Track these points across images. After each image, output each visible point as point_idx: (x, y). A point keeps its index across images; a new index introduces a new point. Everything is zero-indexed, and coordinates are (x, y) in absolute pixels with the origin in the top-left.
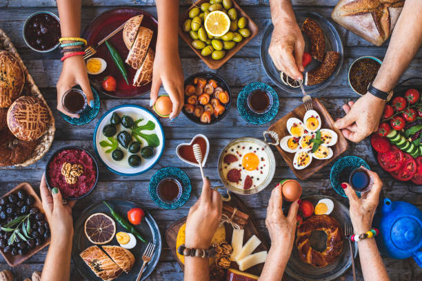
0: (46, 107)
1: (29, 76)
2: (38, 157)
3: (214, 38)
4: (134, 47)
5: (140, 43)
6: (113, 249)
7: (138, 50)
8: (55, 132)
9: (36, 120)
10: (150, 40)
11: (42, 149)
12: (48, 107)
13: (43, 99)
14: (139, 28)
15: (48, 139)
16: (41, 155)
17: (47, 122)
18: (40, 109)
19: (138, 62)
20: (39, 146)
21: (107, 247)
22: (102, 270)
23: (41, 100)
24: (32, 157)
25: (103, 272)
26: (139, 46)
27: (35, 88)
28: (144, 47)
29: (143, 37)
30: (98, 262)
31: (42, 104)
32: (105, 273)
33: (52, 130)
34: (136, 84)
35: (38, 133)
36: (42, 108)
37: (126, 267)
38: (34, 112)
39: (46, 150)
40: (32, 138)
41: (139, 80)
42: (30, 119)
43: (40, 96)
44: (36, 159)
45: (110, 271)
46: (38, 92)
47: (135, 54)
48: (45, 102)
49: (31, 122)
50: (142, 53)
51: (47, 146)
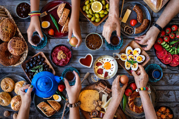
0: (24, 41)
1: (18, 29)
2: (21, 63)
3: (96, 13)
4: (61, 17)
5: (64, 15)
6: (51, 102)
7: (63, 18)
8: (28, 52)
9: (20, 47)
10: (68, 14)
11: (23, 59)
12: (25, 41)
13: (23, 38)
14: (64, 9)
15: (25, 55)
16: (22, 61)
17: (25, 48)
18: (22, 42)
19: (63, 23)
20: (22, 58)
21: (49, 101)
22: (47, 111)
23: (22, 39)
24: (18, 62)
25: (47, 112)
26: (64, 16)
27: (20, 34)
28: (66, 16)
29: (65, 13)
30: (45, 108)
31: (23, 40)
32: (48, 113)
33: (27, 51)
34: (62, 32)
35: (21, 52)
36: (23, 42)
37: (57, 109)
38: (19, 43)
39: (24, 59)
40: (18, 54)
41: (63, 30)
42: (17, 46)
43: (22, 37)
44: (20, 63)
45: (50, 112)
46: (21, 35)
47: (62, 19)
48: (24, 40)
49: (18, 48)
50: (65, 19)
51: (25, 58)
